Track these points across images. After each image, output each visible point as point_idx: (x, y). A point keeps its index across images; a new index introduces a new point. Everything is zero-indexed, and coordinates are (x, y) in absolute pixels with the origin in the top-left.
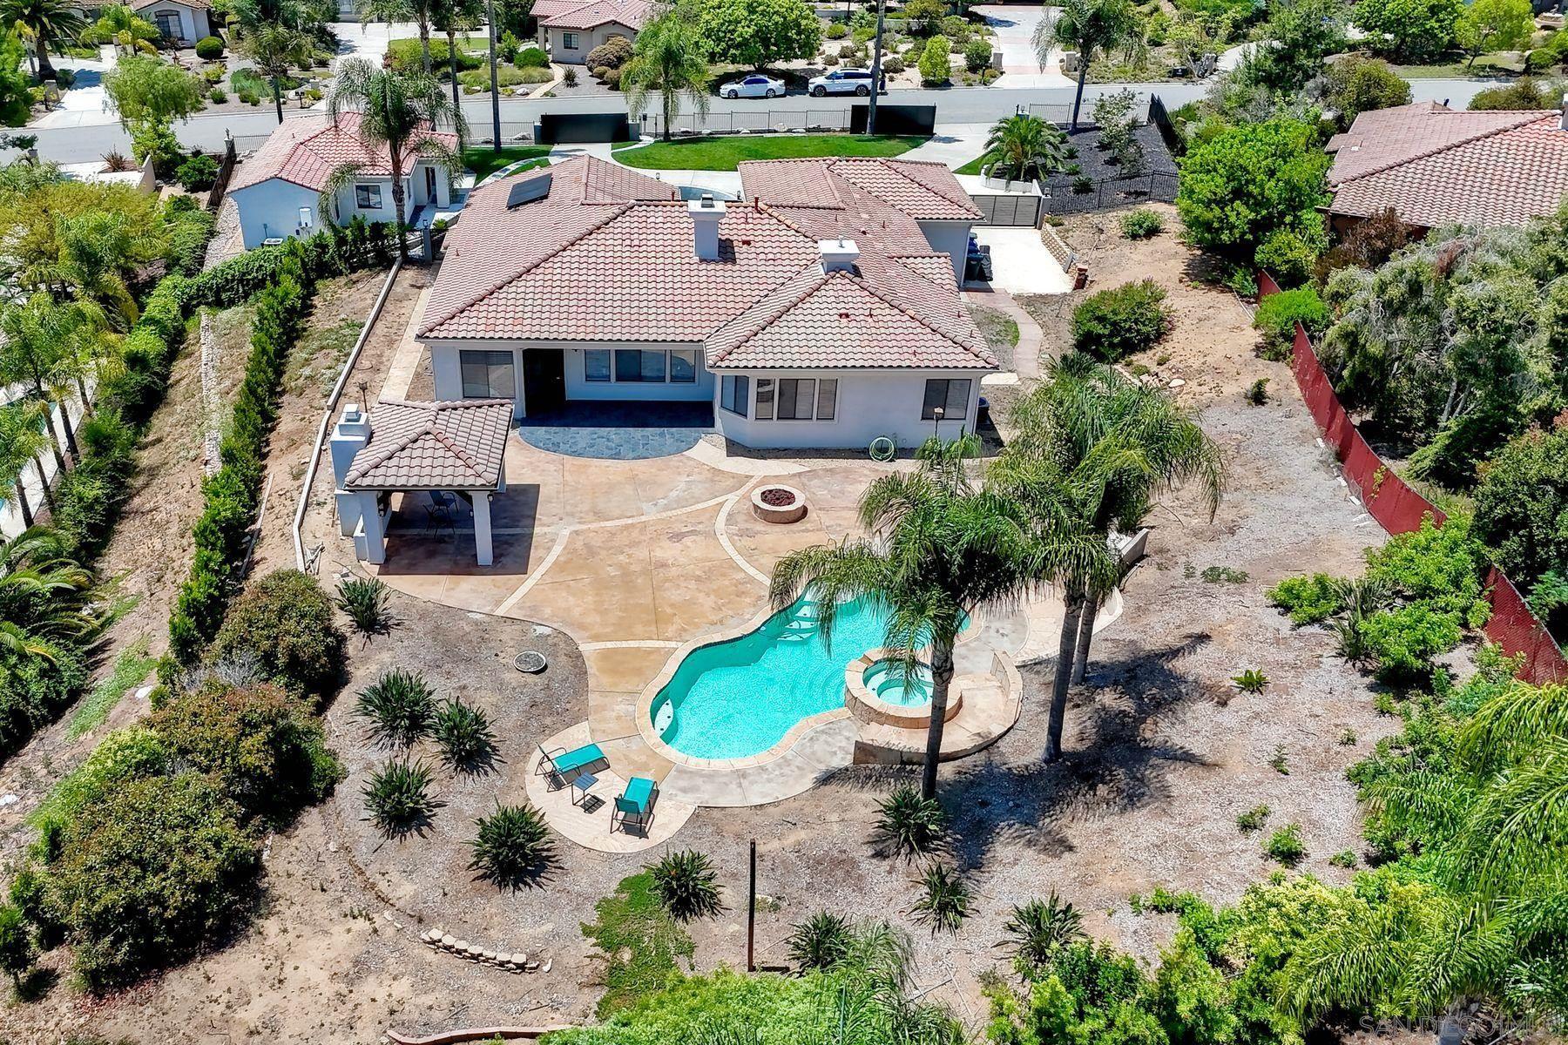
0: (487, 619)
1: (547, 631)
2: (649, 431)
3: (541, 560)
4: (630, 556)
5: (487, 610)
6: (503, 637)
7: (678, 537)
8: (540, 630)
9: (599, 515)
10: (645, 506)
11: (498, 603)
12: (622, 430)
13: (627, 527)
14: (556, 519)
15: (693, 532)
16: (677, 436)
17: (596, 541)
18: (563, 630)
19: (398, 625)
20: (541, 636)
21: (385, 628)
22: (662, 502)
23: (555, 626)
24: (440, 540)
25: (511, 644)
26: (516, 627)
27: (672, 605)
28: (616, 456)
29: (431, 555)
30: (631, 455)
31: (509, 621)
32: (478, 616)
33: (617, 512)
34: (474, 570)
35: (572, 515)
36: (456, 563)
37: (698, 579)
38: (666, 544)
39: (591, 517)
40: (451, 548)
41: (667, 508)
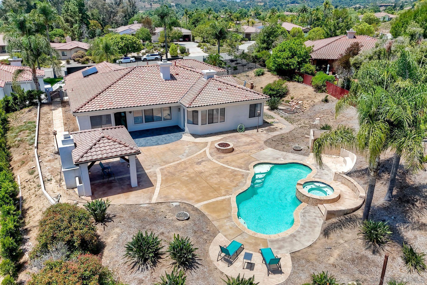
0: (150, 205)
1: (177, 204)
2: (164, 136)
3: (156, 181)
4: (188, 172)
5: (148, 202)
6: (162, 210)
7: (199, 163)
8: (175, 204)
9: (166, 162)
10: (180, 157)
11: (150, 198)
12: (154, 137)
13: (179, 164)
14: (151, 167)
15: (203, 161)
16: (174, 136)
17: (172, 170)
18: (183, 202)
19: (114, 216)
20: (176, 206)
21: (109, 219)
22: (185, 154)
23: (179, 201)
24: (111, 182)
25: (168, 211)
26: (164, 205)
27: (216, 184)
28: (158, 144)
29: (110, 188)
30: (163, 143)
31: (160, 204)
32: (146, 205)
33: (171, 160)
34: (131, 189)
35: (156, 164)
36: (122, 189)
37: (217, 174)
38: (197, 166)
39: (163, 163)
40: (117, 184)
41: (188, 156)
